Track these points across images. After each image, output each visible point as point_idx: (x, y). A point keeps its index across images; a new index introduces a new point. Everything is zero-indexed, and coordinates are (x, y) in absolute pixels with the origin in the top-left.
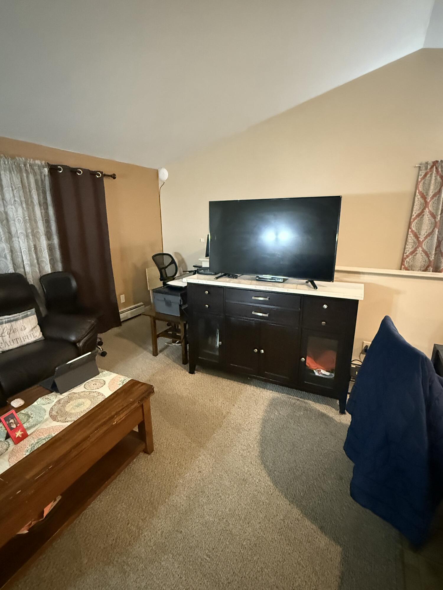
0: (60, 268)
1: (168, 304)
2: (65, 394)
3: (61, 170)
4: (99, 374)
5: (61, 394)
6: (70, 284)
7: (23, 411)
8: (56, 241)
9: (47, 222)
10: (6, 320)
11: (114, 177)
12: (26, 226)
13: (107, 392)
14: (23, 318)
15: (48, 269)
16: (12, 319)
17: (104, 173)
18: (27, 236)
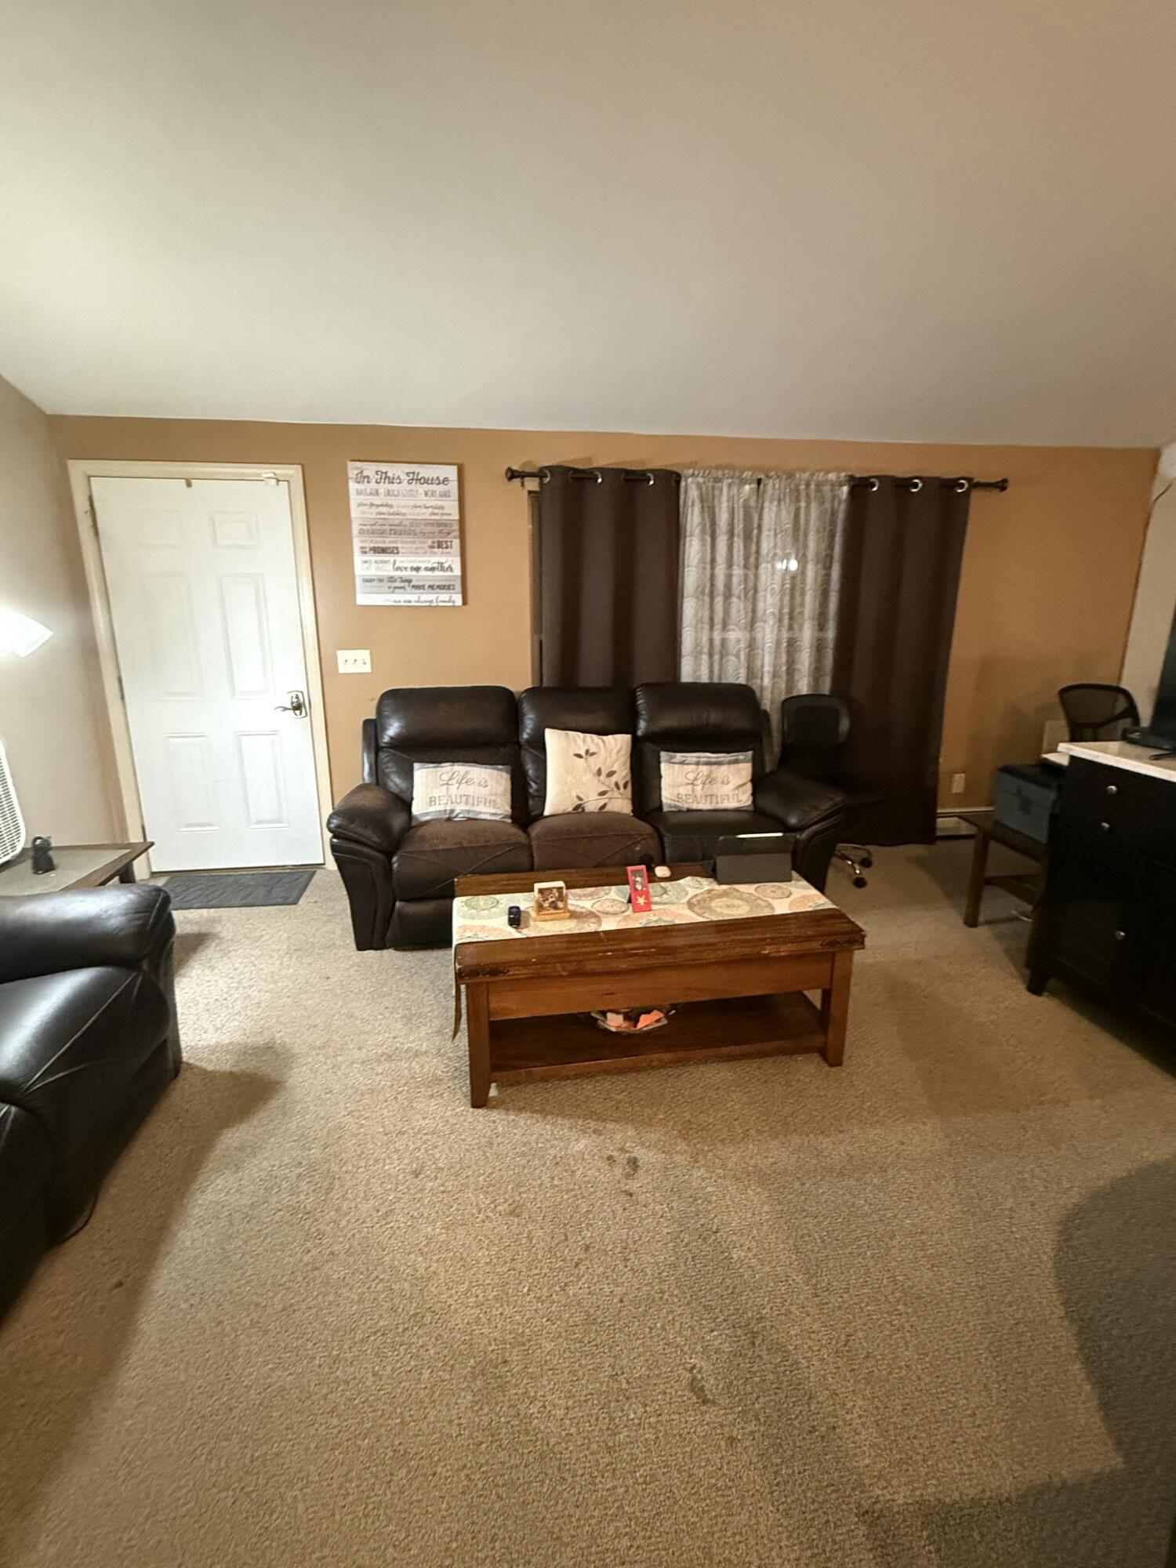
0: (826, 687)
1: (1026, 806)
2: (724, 887)
3: (874, 486)
4: (790, 881)
5: (720, 883)
6: (837, 722)
7: (663, 884)
8: (831, 634)
9: (825, 593)
10: (705, 759)
11: (1002, 486)
12: (781, 601)
13: (782, 908)
14: (730, 763)
15: (803, 687)
16: (713, 760)
17: (975, 481)
18: (780, 620)
